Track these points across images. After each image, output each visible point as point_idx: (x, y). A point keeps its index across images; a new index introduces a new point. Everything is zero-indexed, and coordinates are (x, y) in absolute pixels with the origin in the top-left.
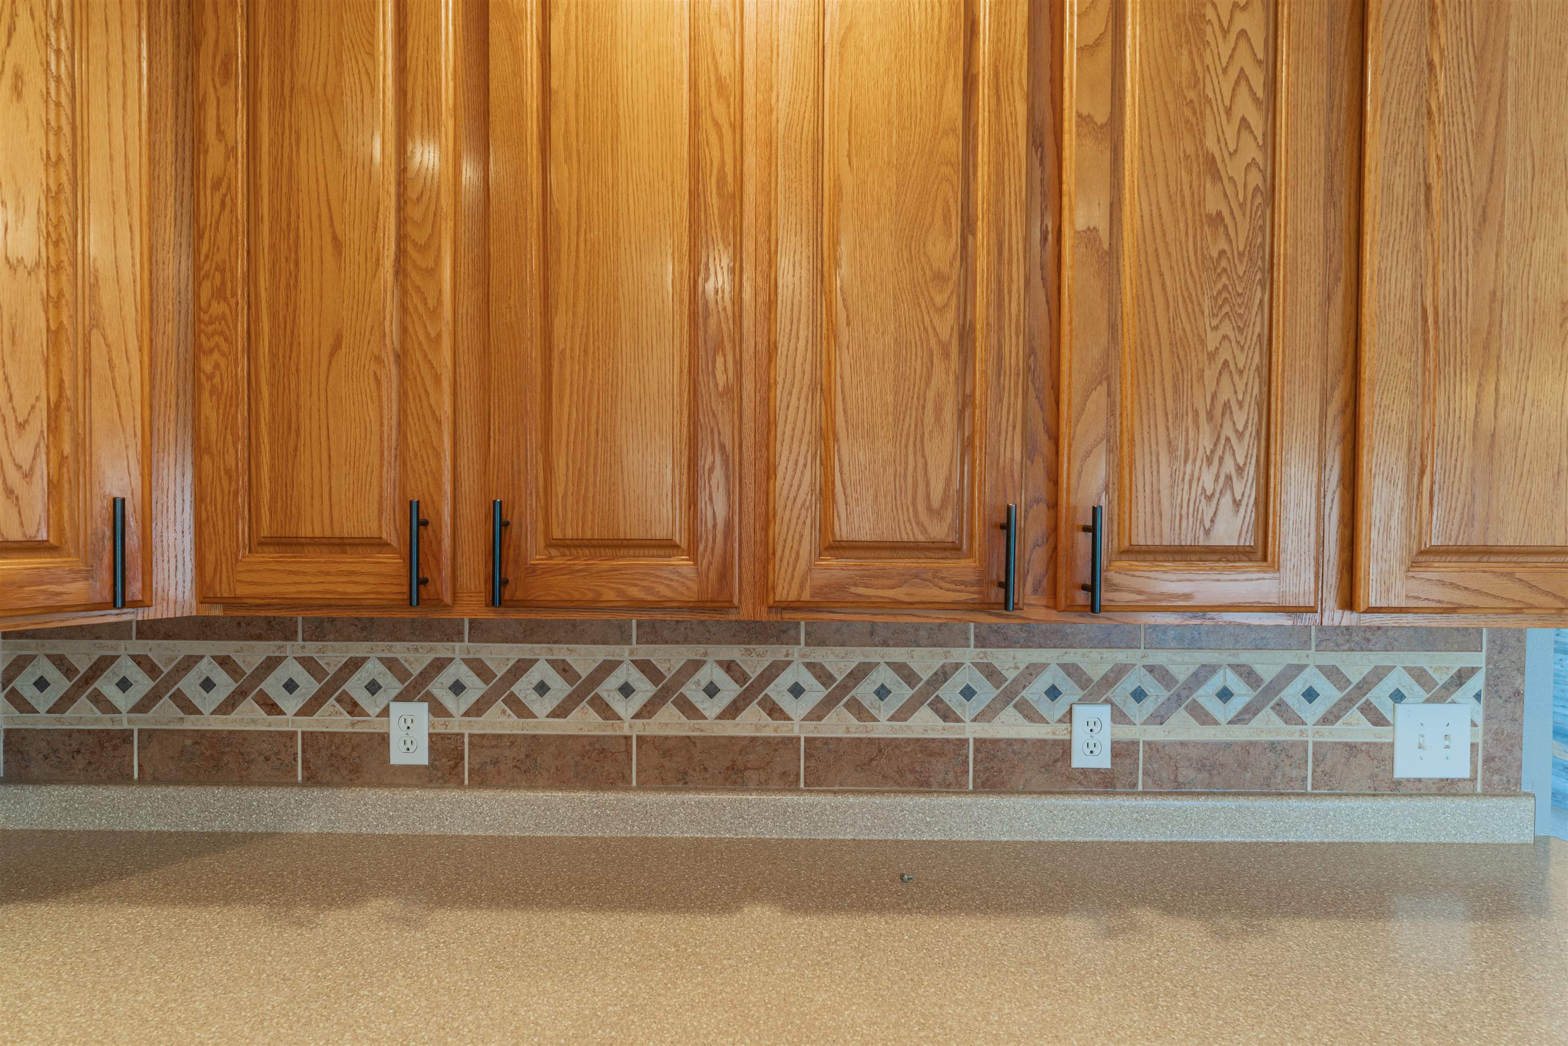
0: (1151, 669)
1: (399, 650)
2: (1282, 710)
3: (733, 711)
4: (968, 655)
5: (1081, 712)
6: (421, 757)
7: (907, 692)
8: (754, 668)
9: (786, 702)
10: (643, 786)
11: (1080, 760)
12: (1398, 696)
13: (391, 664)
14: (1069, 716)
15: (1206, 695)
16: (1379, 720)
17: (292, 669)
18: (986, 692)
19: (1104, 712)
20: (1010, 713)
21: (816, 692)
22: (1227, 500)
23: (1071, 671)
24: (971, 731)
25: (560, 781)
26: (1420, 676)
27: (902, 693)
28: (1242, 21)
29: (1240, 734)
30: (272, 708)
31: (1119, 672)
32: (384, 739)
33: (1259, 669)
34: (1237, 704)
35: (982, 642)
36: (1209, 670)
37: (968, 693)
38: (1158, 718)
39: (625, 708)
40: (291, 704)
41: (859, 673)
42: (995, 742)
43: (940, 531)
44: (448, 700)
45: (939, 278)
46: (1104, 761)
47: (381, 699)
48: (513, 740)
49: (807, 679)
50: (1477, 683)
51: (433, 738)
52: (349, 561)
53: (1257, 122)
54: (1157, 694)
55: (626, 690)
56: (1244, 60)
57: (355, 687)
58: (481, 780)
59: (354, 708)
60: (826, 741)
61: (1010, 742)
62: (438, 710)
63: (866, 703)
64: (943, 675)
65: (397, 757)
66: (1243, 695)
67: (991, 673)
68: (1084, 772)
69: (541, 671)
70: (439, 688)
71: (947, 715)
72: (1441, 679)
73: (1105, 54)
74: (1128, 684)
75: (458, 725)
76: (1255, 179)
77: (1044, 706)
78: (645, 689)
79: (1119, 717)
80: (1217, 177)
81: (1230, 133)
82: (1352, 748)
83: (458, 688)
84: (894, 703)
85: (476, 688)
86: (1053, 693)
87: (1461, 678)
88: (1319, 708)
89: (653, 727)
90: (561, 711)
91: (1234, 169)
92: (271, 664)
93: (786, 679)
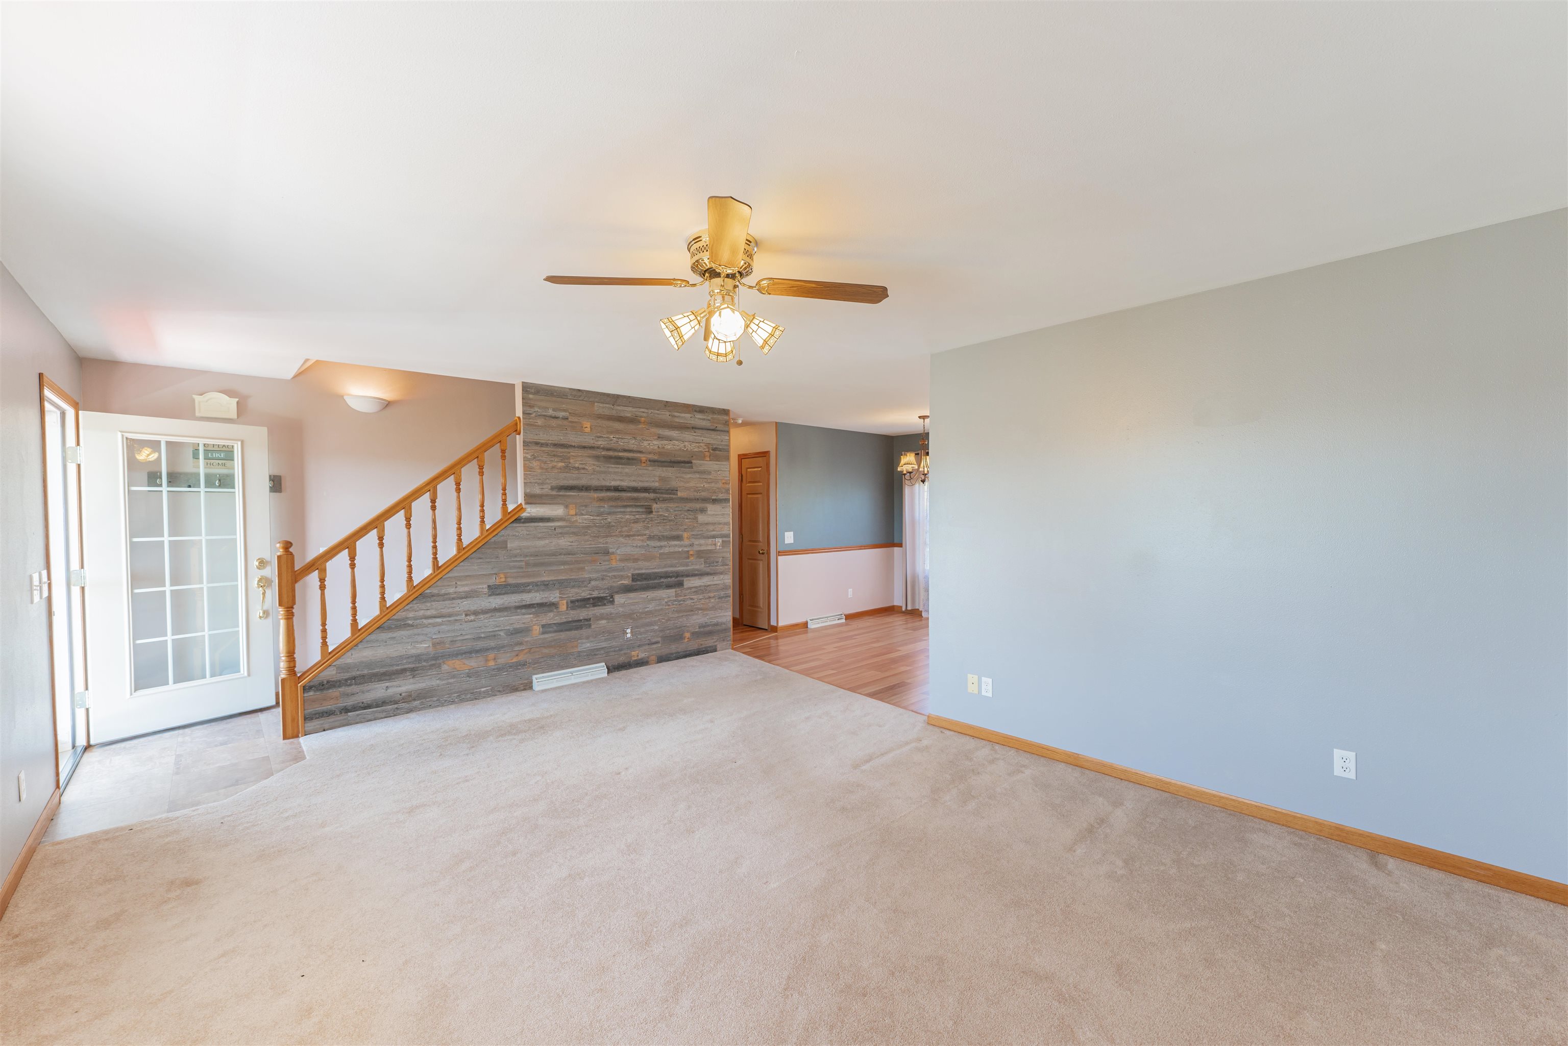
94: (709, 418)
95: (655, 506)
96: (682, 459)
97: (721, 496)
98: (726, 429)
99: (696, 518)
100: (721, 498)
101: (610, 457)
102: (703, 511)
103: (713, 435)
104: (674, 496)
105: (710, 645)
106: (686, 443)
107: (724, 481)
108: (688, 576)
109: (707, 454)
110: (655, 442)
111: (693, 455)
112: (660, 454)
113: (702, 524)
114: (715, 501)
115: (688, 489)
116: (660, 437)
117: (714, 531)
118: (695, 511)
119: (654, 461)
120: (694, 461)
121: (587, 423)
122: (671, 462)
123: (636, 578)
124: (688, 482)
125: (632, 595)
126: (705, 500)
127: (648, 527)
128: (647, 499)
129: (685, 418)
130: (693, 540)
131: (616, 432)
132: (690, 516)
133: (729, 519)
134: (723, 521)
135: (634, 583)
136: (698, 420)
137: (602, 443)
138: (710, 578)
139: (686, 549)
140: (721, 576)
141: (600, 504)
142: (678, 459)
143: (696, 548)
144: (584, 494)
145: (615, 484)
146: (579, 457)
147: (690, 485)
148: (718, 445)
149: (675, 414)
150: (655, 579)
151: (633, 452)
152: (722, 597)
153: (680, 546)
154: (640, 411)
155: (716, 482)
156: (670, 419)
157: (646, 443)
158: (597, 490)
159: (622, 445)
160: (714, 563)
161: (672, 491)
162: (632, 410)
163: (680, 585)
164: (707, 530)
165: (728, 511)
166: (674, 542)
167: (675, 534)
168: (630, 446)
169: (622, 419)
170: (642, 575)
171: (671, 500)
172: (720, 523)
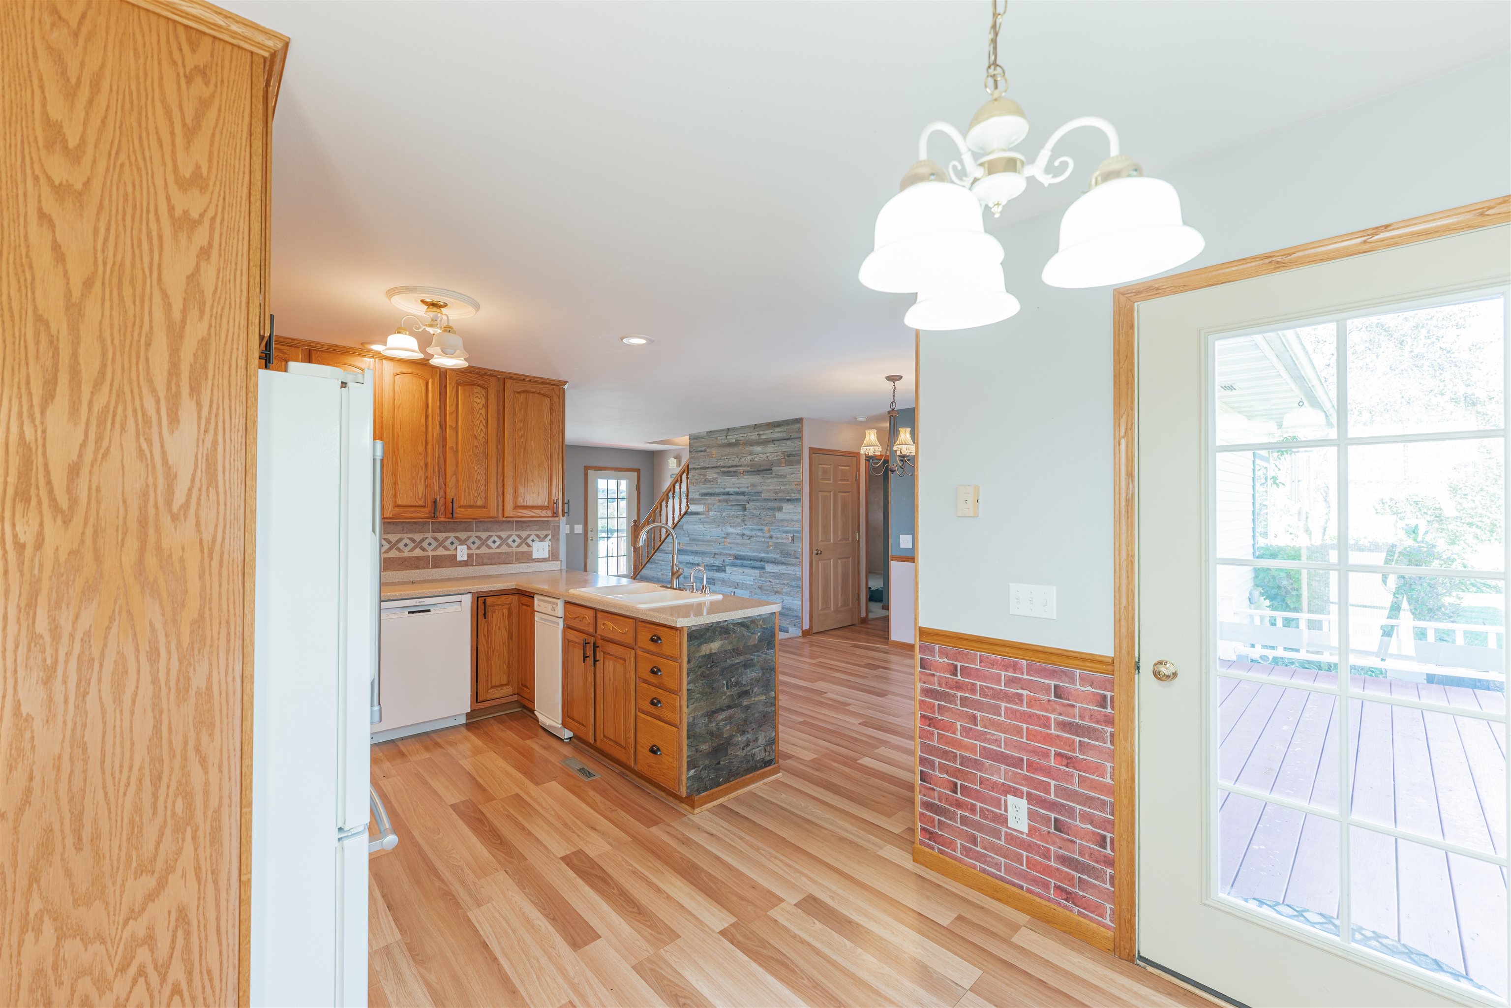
0: (476, 537)
2: (508, 545)
4: (430, 535)
5: (459, 547)
7: (413, 545)
11: (459, 559)
12: (533, 541)
14: (456, 549)
15: (490, 542)
16: (529, 546)
18: (434, 544)
19: (465, 547)
20: (441, 549)
22: (479, 498)
24: (430, 553)
26: (538, 536)
27: (411, 545)
28: (481, 411)
29: (498, 551)
33: (502, 536)
34: (497, 544)
35: (433, 532)
36: (490, 536)
37: (430, 544)
38: (478, 548)
42: (437, 556)
43: (421, 503)
45: (420, 454)
46: (465, 558)
50: (550, 537)
53: (484, 429)
54: (478, 542)
56: (481, 418)
60: (390, 558)
61: (441, 556)
63: (401, 548)
64: (423, 540)
66: (498, 542)
68: (460, 561)
71: (424, 550)
72: (542, 536)
73: (455, 415)
74: (471, 540)
76: (484, 440)
77: (450, 547)
79: (469, 548)
80: (476, 439)
81: (479, 431)
82: (523, 552)
84: (409, 548)
86: (452, 543)
87: (546, 536)
88: (516, 544)
91: (480, 438)
94: (785, 429)
95: (748, 506)
96: (765, 468)
97: (794, 496)
98: (799, 435)
99: (774, 516)
100: (793, 498)
101: (725, 472)
102: (780, 509)
103: (788, 443)
104: (759, 498)
106: (768, 455)
107: (796, 483)
108: (768, 562)
109: (783, 461)
110: (749, 457)
111: (772, 464)
112: (752, 466)
113: (778, 520)
114: (789, 501)
115: (768, 491)
116: (751, 453)
117: (787, 526)
118: (773, 509)
119: (748, 472)
120: (773, 468)
121: (714, 451)
122: (758, 471)
123: (737, 557)
124: (769, 486)
125: (735, 569)
126: (781, 500)
127: (744, 521)
128: (743, 500)
129: (768, 434)
130: (772, 533)
131: (728, 454)
132: (770, 514)
133: (800, 517)
134: (795, 518)
135: (736, 561)
136: (777, 433)
137: (721, 463)
138: (784, 567)
139: (767, 540)
140: (793, 568)
141: (720, 504)
142: (763, 468)
143: (774, 540)
144: (713, 498)
145: (727, 490)
146: (711, 474)
147: (771, 488)
148: (792, 451)
149: (761, 433)
150: (747, 560)
151: (737, 466)
152: (794, 587)
153: (764, 537)
154: (740, 437)
155: (790, 483)
156: (757, 437)
157: (743, 459)
158: (719, 494)
159: (731, 463)
160: (787, 554)
161: (758, 494)
162: (736, 436)
163: (763, 568)
164: (783, 526)
165: (799, 509)
166: (760, 534)
167: (760, 527)
168: (735, 463)
169: (730, 445)
170: (740, 556)
171: (757, 500)
172: (792, 520)
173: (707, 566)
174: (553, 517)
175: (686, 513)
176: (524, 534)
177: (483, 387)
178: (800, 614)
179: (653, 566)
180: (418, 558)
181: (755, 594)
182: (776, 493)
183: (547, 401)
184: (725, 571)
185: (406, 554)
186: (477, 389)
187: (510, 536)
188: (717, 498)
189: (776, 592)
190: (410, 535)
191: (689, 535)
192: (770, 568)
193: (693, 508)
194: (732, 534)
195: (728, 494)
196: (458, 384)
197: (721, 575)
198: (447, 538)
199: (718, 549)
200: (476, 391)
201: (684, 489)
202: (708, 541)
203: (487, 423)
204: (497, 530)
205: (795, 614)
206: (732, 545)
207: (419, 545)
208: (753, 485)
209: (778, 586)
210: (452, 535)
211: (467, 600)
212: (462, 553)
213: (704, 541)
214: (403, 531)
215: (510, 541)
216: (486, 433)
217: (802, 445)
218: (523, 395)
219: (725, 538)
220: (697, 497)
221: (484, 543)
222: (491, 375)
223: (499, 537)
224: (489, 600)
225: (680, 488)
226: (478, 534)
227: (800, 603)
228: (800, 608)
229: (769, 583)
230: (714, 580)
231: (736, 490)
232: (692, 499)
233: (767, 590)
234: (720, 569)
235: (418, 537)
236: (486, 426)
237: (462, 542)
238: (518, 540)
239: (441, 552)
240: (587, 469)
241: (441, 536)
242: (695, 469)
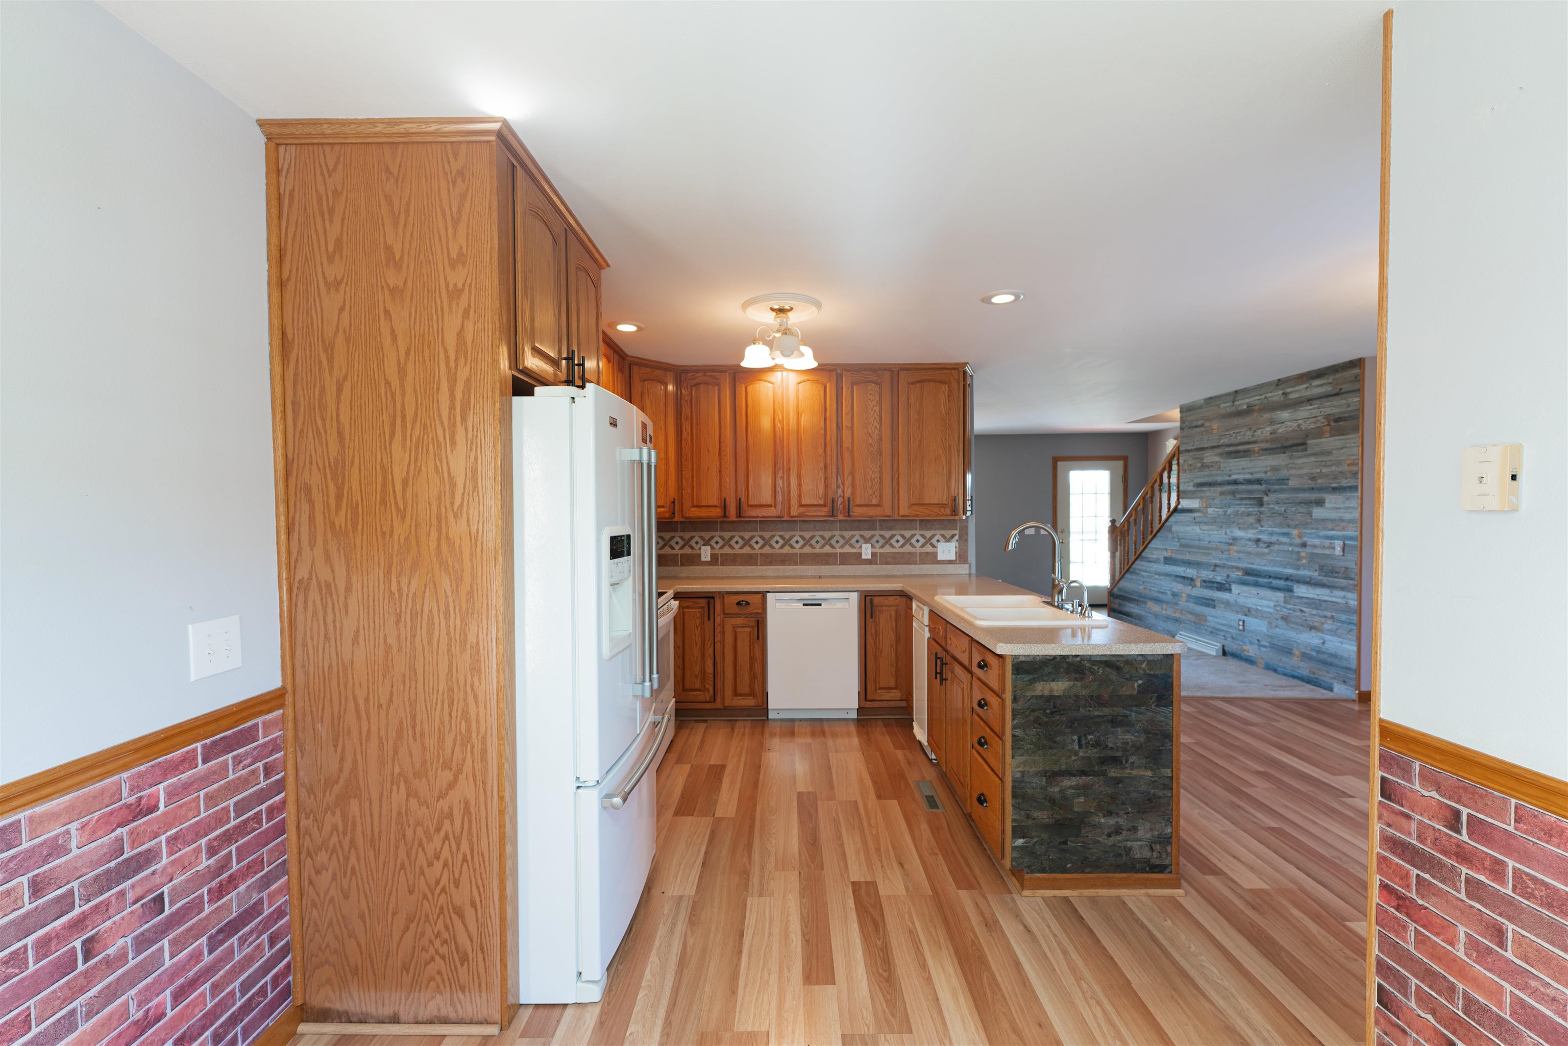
0: (880, 536)
1: (703, 534)
2: (912, 545)
3: (782, 547)
4: (837, 533)
5: (864, 546)
6: (709, 559)
8: (787, 536)
9: (795, 545)
10: (761, 565)
11: (864, 557)
12: (938, 541)
13: (701, 537)
14: (861, 547)
15: (893, 541)
16: (934, 546)
17: (677, 539)
18: (842, 542)
19: (869, 546)
20: (847, 546)
21: (802, 542)
22: (874, 496)
23: (862, 536)
24: (838, 551)
25: (741, 564)
26: (943, 536)
27: (822, 542)
28: (875, 409)
29: (901, 550)
30: (672, 548)
31: (873, 536)
32: (700, 555)
33: (906, 535)
34: (901, 543)
35: (841, 530)
36: (894, 536)
37: (837, 542)
38: (882, 547)
39: (757, 547)
40: (677, 547)
41: (812, 537)
42: (844, 553)
43: (821, 502)
44: (715, 545)
45: (821, 455)
46: (869, 557)
47: (699, 546)
48: (730, 555)
49: (799, 539)
50: (957, 537)
51: (712, 555)
52: (711, 509)
53: (878, 426)
54: (882, 541)
55: (757, 543)
56: (876, 415)
57: (693, 543)
58: (723, 564)
59: (692, 548)
60: (804, 554)
61: (848, 553)
62: (712, 548)
63: (814, 545)
64: (831, 538)
65: (703, 559)
66: (902, 541)
67: (843, 537)
68: (865, 560)
69: (737, 538)
70: (713, 543)
71: (833, 547)
72: (948, 537)
73: (850, 417)
74: (875, 539)
75: (717, 551)
76: (878, 437)
77: (855, 545)
78: (761, 542)
79: (873, 547)
80: (871, 437)
81: (873, 428)
82: (927, 553)
83: (717, 543)
84: (820, 544)
85: (721, 543)
86: (857, 541)
87: (953, 536)
88: (920, 544)
89: (764, 551)
90: (742, 548)
91: (874, 435)
92: (672, 538)
93: (794, 539)
94: (1330, 380)
95: (1266, 499)
96: (1295, 442)
97: (1345, 483)
98: (1357, 386)
99: (1310, 514)
100: (1345, 485)
101: (1231, 453)
102: (1320, 503)
103: (1336, 401)
104: (1284, 487)
105: (1325, 679)
106: (1300, 422)
107: (1349, 462)
108: (1298, 582)
110: (1268, 429)
111: (1308, 435)
112: (1272, 441)
113: (1317, 520)
114: (1334, 490)
115: (1300, 476)
116: (1272, 422)
117: (1333, 529)
118: (1309, 503)
119: (1266, 450)
120: (1309, 442)
121: (1215, 426)
122: (1283, 447)
123: (1248, 572)
124: (1301, 468)
125: (1245, 588)
126: (1321, 489)
127: (1259, 521)
128: (1258, 491)
129: (1300, 391)
130: (1305, 539)
131: (1236, 427)
132: (1302, 510)
133: (1356, 515)
134: (1347, 516)
135: (1247, 577)
136: (1317, 388)
137: (1225, 441)
138: (1326, 591)
139: (1297, 549)
140: (1342, 594)
141: (1223, 497)
142: (1290, 442)
143: (1309, 550)
144: (1213, 489)
145: (1234, 477)
146: (1210, 457)
147: (1305, 471)
148: (1342, 413)
149: (1289, 390)
150: (1264, 577)
151: (1249, 443)
152: (1343, 622)
153: (1291, 545)
154: (1254, 400)
155: (1339, 463)
156: (1282, 398)
157: (1259, 432)
158: (1221, 484)
159: (1240, 439)
160: (1332, 572)
161: (1283, 481)
162: (1247, 400)
163: (1290, 590)
164: (1325, 529)
165: (1355, 503)
166: (1284, 539)
167: (1285, 530)
168: (1246, 439)
169: (1239, 414)
170: (1253, 570)
171: (1282, 491)
172: (1342, 520)
173: (1205, 581)
174: (952, 515)
175: (1176, 510)
176: (928, 534)
177: (877, 384)
178: (1354, 666)
179: (1134, 577)
180: (828, 555)
181: (1277, 627)
182: (1313, 478)
183: (944, 388)
184: (1230, 590)
185: (817, 551)
186: (871, 386)
187: (913, 535)
188: (1219, 489)
189: (1311, 628)
190: (821, 533)
191: (1179, 539)
192: (1301, 591)
193: (1185, 503)
194: (1241, 539)
195: (1235, 482)
196: (853, 384)
197: (1225, 596)
198: (853, 536)
199: (1220, 559)
200: (870, 388)
201: (1174, 480)
202: (1206, 548)
203: (881, 419)
204: (901, 529)
205: (1345, 664)
206: (1241, 555)
207: (828, 542)
208: (1275, 469)
209: (1316, 619)
210: (857, 533)
211: (854, 597)
212: (867, 552)
213: (1199, 548)
214: (815, 529)
215: (913, 541)
216: (880, 430)
217: (1362, 402)
218: (918, 385)
219: (1231, 544)
220: (1191, 488)
221: (887, 541)
222: (885, 370)
223: (903, 536)
224: (877, 600)
225: (1169, 477)
226: (882, 533)
227: (1355, 648)
228: (1354, 656)
229: (1299, 613)
230: (1213, 601)
231: (1248, 476)
232: (1185, 492)
233: (1296, 623)
234: (1222, 587)
235: (827, 534)
236: (880, 423)
237: (867, 541)
238: (922, 541)
239: (847, 549)
240: (1056, 460)
241: (847, 534)
242: (1187, 451)
